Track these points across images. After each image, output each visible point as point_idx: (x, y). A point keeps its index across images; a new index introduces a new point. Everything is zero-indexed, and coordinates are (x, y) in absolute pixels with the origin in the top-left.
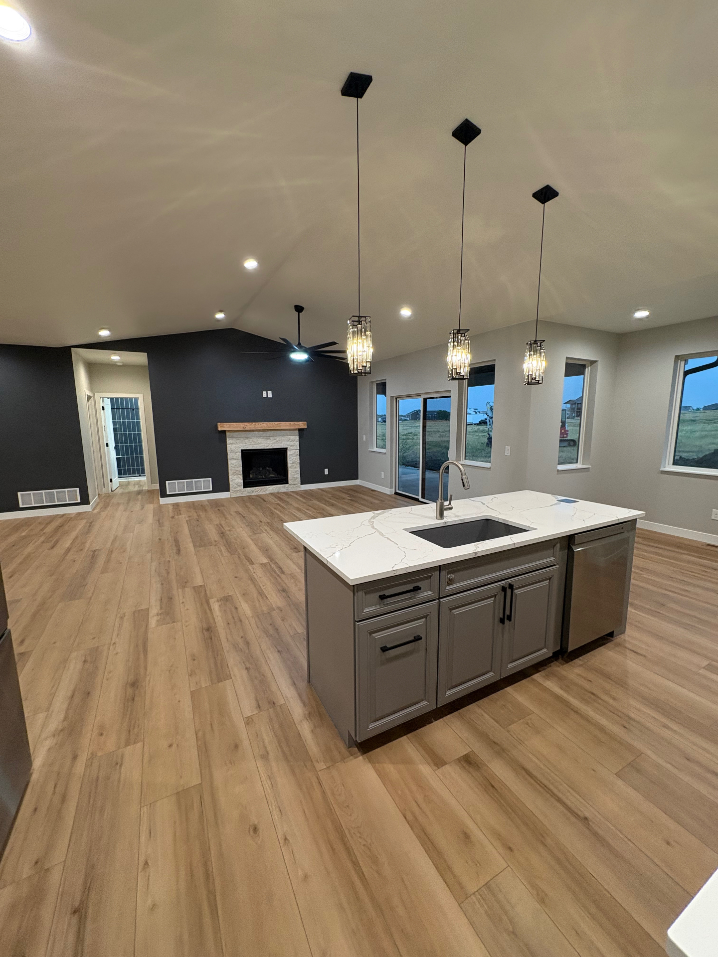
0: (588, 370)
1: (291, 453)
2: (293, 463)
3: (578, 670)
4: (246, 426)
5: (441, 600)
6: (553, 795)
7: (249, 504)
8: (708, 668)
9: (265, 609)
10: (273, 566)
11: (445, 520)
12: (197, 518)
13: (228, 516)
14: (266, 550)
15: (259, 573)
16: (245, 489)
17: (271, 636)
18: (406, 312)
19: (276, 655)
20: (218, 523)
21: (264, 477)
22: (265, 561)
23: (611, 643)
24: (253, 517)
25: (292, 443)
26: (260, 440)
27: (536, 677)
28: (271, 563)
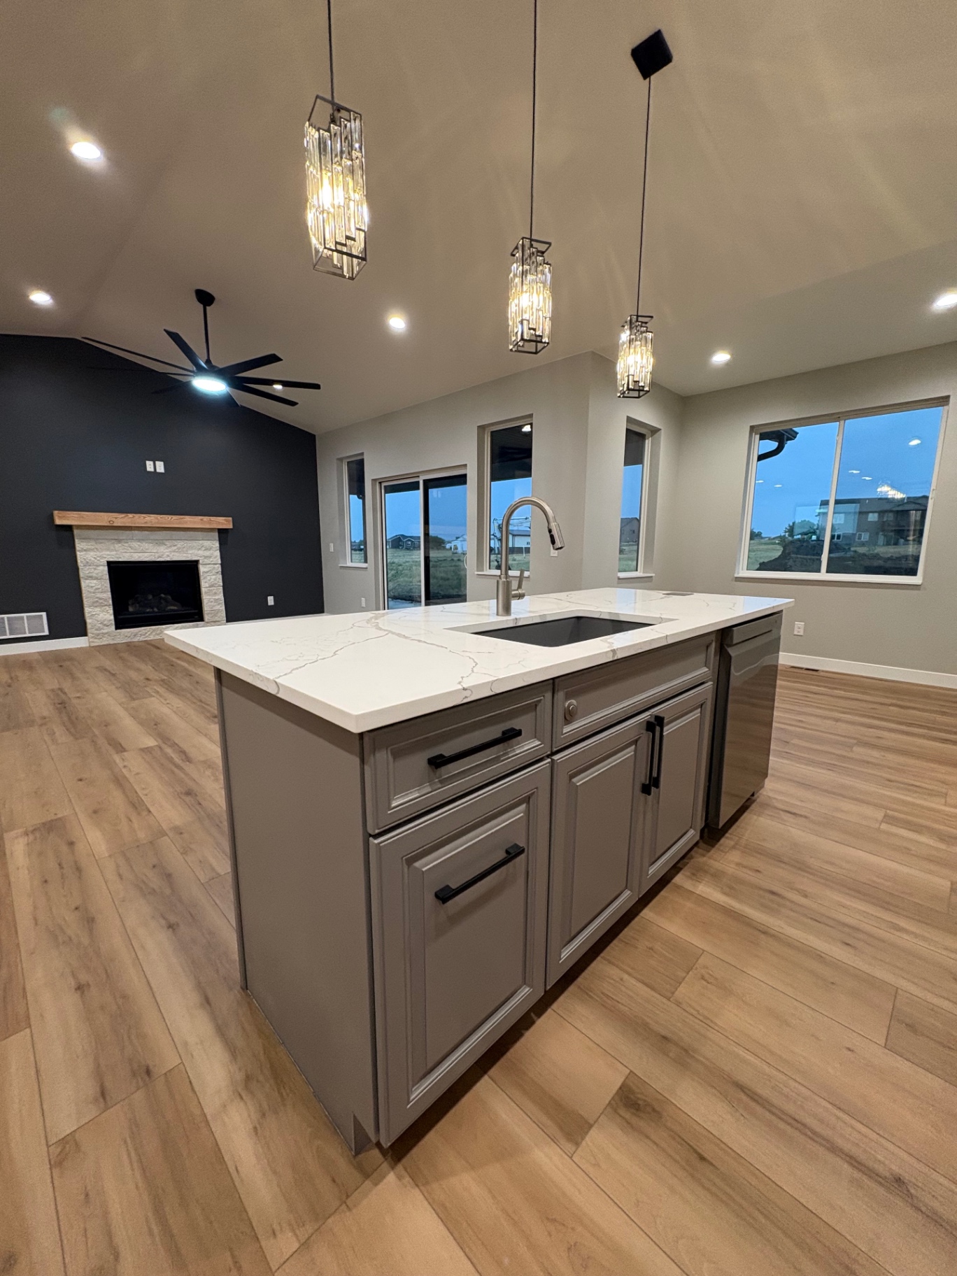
0: (648, 444)
1: (206, 570)
2: (211, 586)
3: (735, 856)
4: (114, 520)
5: (556, 757)
6: (814, 1136)
7: (125, 655)
8: (888, 819)
9: (142, 835)
10: (169, 751)
11: (513, 616)
12: (10, 681)
13: (78, 674)
14: (154, 725)
15: (133, 766)
16: (118, 631)
17: (153, 892)
18: (397, 323)
19: (163, 936)
20: (56, 686)
21: (156, 610)
22: (150, 742)
23: (755, 803)
24: (133, 675)
25: (207, 553)
26: (145, 545)
27: (679, 879)
28: (163, 746)
